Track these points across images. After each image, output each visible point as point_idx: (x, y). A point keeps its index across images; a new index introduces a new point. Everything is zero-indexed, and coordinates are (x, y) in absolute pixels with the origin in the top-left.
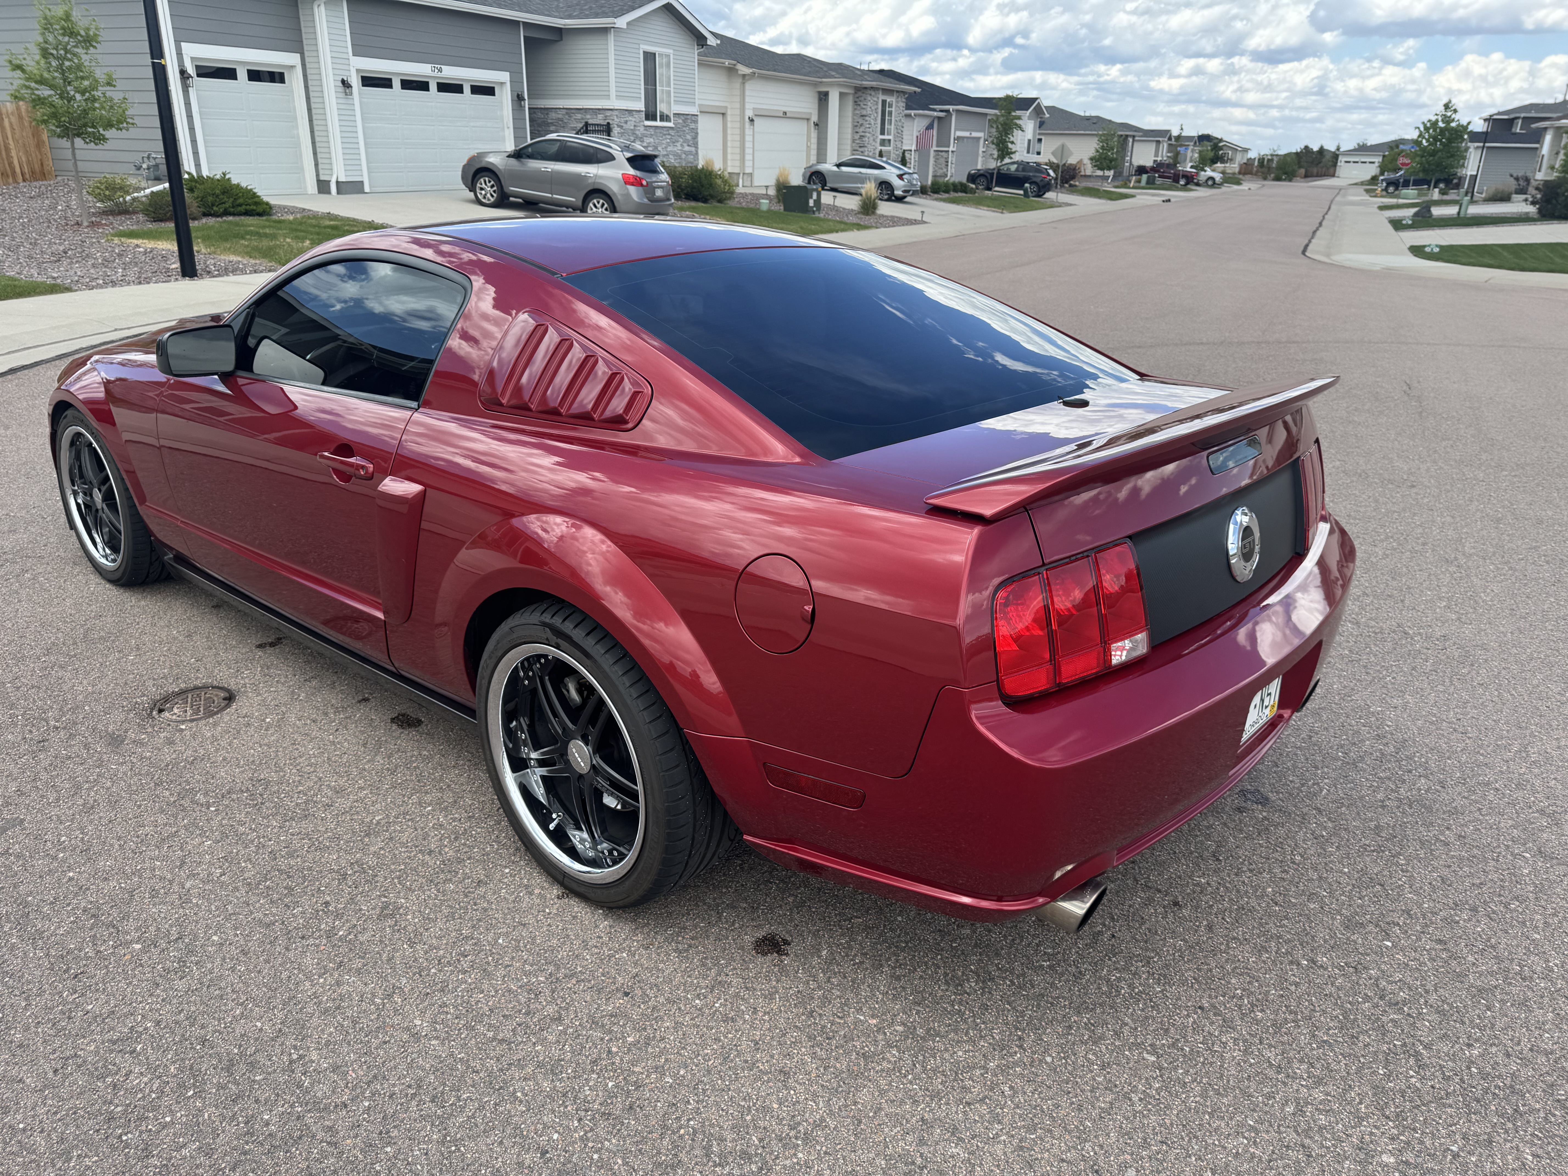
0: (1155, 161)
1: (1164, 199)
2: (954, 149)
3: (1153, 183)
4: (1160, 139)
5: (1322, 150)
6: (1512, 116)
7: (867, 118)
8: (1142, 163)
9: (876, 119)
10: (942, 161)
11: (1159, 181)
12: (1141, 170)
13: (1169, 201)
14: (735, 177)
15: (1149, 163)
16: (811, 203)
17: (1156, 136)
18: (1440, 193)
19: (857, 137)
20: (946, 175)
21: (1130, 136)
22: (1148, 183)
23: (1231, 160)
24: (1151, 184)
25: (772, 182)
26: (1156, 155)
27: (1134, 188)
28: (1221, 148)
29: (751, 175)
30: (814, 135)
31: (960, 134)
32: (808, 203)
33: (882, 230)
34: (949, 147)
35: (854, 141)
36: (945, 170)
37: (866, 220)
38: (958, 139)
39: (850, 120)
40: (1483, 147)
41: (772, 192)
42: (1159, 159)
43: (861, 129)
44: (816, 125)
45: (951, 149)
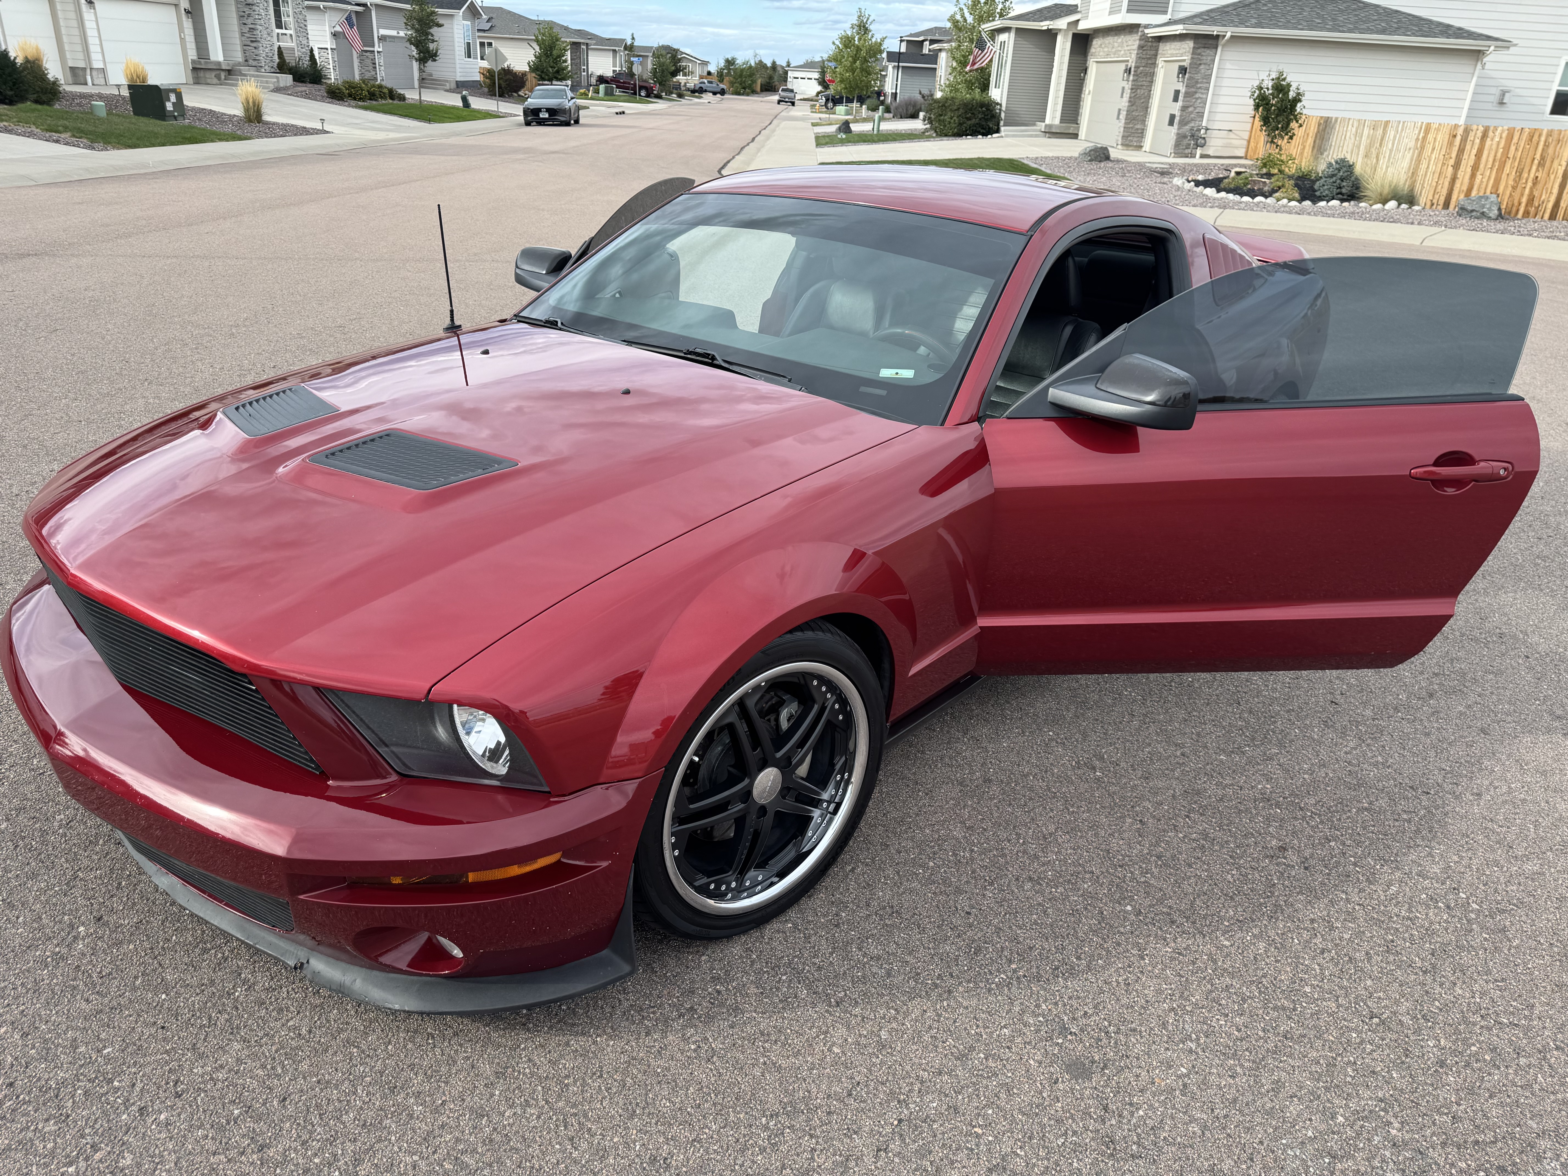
0: (614, 71)
1: (618, 110)
2: (380, 50)
3: (612, 94)
4: (617, 49)
5: (774, 66)
6: (921, 38)
7: (254, 8)
8: (599, 72)
9: (266, 10)
10: (369, 62)
11: (617, 92)
12: (602, 80)
13: (624, 113)
14: (81, 73)
15: (609, 74)
16: (169, 106)
17: (610, 45)
18: (868, 109)
19: (246, 29)
20: (376, 79)
21: (583, 43)
22: (606, 94)
23: (692, 73)
24: (609, 94)
25: (124, 82)
26: (614, 65)
27: (592, 99)
28: (680, 60)
29: (103, 71)
30: (188, 24)
31: (383, 32)
32: (164, 107)
33: (266, 139)
34: (373, 46)
35: (242, 34)
36: (373, 73)
37: (248, 129)
38: (382, 39)
39: (233, 8)
40: (898, 66)
41: (125, 93)
42: (618, 69)
43: (250, 21)
44: (187, 12)
45: (376, 49)
